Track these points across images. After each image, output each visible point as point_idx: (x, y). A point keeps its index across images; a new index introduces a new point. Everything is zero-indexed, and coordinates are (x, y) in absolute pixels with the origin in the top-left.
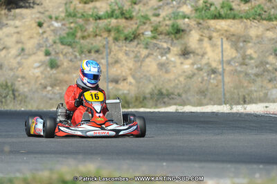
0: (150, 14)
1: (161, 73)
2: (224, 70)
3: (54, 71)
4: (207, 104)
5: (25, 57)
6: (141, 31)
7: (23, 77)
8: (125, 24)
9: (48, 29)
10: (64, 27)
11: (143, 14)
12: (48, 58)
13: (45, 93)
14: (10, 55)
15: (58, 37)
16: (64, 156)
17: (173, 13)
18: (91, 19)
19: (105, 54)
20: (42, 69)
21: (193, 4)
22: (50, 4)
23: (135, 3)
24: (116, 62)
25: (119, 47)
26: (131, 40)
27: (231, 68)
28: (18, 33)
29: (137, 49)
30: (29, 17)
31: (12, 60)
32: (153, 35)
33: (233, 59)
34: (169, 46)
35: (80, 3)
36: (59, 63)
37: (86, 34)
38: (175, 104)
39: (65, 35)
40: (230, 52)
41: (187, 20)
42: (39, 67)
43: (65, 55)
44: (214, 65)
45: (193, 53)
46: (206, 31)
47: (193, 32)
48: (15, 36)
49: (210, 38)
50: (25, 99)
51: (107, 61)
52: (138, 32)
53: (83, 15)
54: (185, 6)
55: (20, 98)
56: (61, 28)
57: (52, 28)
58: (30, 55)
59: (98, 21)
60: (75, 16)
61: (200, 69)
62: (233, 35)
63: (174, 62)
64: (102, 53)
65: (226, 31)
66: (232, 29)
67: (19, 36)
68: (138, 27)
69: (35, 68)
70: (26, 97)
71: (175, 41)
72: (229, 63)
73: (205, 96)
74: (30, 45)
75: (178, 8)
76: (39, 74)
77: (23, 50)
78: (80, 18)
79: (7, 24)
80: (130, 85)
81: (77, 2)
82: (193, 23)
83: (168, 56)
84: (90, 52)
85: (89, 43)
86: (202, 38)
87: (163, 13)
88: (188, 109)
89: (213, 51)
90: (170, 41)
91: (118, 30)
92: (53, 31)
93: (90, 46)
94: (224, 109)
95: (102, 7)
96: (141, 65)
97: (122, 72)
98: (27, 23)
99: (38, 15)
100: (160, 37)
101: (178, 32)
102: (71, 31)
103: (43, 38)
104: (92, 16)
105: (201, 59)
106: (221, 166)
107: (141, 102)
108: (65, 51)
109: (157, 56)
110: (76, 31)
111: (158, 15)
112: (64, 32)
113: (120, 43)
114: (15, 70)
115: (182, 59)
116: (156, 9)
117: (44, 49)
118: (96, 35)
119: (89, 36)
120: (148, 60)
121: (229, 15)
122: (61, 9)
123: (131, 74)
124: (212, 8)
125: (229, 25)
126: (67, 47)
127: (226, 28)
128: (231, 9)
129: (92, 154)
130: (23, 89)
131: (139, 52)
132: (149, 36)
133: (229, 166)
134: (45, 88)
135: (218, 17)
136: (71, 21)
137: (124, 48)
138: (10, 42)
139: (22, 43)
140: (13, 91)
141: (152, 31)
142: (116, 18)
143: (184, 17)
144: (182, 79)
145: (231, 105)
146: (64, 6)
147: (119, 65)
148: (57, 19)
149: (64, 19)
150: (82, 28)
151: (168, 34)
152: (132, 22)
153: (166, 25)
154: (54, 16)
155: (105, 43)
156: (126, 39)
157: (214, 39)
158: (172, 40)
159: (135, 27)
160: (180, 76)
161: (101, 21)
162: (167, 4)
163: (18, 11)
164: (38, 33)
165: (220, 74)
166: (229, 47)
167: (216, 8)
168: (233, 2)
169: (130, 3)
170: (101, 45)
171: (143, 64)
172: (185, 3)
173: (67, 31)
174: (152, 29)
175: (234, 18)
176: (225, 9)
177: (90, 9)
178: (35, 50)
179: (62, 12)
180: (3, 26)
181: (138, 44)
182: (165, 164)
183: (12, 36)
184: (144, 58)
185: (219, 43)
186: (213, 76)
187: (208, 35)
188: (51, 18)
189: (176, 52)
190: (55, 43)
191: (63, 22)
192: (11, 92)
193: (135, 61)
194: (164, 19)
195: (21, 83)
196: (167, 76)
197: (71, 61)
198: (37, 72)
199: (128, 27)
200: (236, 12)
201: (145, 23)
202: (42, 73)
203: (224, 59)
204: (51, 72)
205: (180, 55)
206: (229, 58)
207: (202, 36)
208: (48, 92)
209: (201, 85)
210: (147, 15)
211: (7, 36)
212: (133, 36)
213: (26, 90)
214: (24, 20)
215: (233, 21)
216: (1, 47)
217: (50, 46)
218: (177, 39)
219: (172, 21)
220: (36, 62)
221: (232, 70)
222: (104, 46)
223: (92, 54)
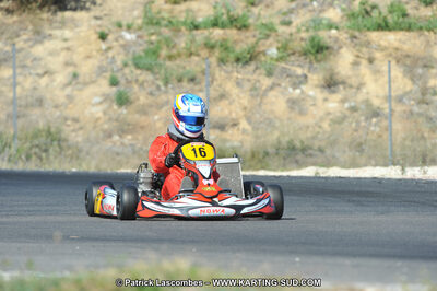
0: (276, 20)
1: (293, 115)
2: (392, 111)
3: (124, 111)
4: (366, 165)
5: (79, 86)
6: (262, 49)
7: (76, 120)
8: (236, 37)
9: (115, 43)
10: (140, 41)
11: (264, 22)
12: (114, 89)
13: (109, 145)
14: (55, 84)
15: (130, 56)
17: (314, 21)
18: (183, 29)
19: (204, 84)
20: (105, 106)
21: (344, 6)
22: (119, 5)
23: (253, 4)
24: (222, 96)
25: (226, 72)
26: (247, 62)
27: (404, 108)
28: (68, 49)
29: (255, 76)
30: (86, 24)
31: (57, 92)
32: (280, 55)
33: (406, 94)
34: (305, 72)
36: (132, 98)
37: (174, 51)
38: (314, 165)
39: (143, 54)
40: (402, 83)
41: (334, 31)
42: (101, 103)
43: (142, 85)
44: (376, 102)
45: (343, 83)
46: (364, 50)
47: (344, 51)
48: (63, 53)
49: (371, 61)
50: (77, 154)
51: (208, 95)
52: (257, 49)
53: (170, 22)
54: (331, 10)
55: (70, 152)
56: (135, 42)
57: (122, 42)
58: (86, 84)
59: (195, 32)
60: (158, 23)
61: (353, 109)
62: (408, 56)
63: (314, 98)
64: (200, 83)
65: (397, 49)
66: (406, 47)
67: (69, 53)
68: (257, 43)
69: (93, 105)
70: (80, 151)
71: (315, 65)
72: (400, 100)
73: (361, 152)
74: (86, 68)
75: (321, 11)
76: (100, 115)
77: (75, 76)
78: (166, 26)
79: (50, 35)
80: (243, 133)
81: (163, 2)
82: (344, 36)
83: (303, 87)
84: (180, 80)
85: (179, 66)
86: (359, 60)
87: (297, 20)
88: (335, 172)
89: (376, 81)
90: (307, 65)
91: (225, 46)
92: (123, 46)
93: (181, 71)
94: (392, 172)
95: (203, 11)
96: (261, 102)
97: (230, 113)
98: (82, 34)
99: (99, 22)
100: (292, 58)
101: (319, 50)
102: (151, 46)
103: (107, 57)
104: (184, 23)
105: (356, 94)
106: (386, 263)
107: (260, 161)
108: (141, 78)
109: (286, 88)
110: (159, 48)
111: (289, 23)
112: (141, 48)
113: (229, 67)
114: (62, 108)
115: (326, 94)
116: (285, 14)
117: (108, 75)
118: (191, 54)
119: (179, 55)
120: (272, 94)
121: (400, 24)
122: (136, 13)
123: (245, 116)
124: (375, 13)
125: (400, 41)
126: (145, 73)
127: (396, 44)
128: (405, 15)
129: (183, 242)
130: (77, 138)
131: (259, 81)
132: (275, 57)
133: (399, 263)
134: (110, 136)
135: (383, 26)
136: (152, 31)
137: (235, 74)
138: (55, 63)
139: (75, 65)
140: (59, 141)
141: (278, 49)
142: (223, 27)
143: (330, 26)
144: (325, 125)
145: (403, 167)
146: (142, 8)
147: (227, 102)
148: (129, 28)
149: (140, 28)
150: (169, 43)
151: (305, 53)
152: (248, 34)
153: (302, 39)
154: (124, 23)
155: (204, 66)
156: (238, 60)
157: (376, 62)
158: (311, 62)
159: (252, 41)
160: (322, 119)
161: (199, 32)
162: (304, 6)
163: (68, 14)
164: (99, 50)
165: (386, 118)
166: (400, 75)
167: (380, 13)
168: (407, 3)
169: (244, 4)
170: (198, 69)
171: (265, 101)
172: (331, 5)
173: (145, 46)
174: (280, 45)
175: (409, 29)
176: (395, 15)
177: (181, 12)
178: (94, 76)
179: (138, 17)
180: (45, 38)
181: (257, 68)
182: (297, 259)
183: (58, 54)
184: (266, 90)
185: (385, 68)
186: (374, 120)
187: (367, 56)
188: (120, 26)
189: (316, 82)
190: (126, 65)
191: (140, 33)
192: (55, 143)
193: (252, 96)
194: (299, 31)
195: (71, 128)
196: (303, 120)
197: (151, 94)
198: (98, 111)
199: (242, 41)
200: (412, 20)
201: (268, 36)
202: (105, 113)
203: (393, 94)
204: (120, 111)
205: (324, 87)
206: (400, 93)
207: (358, 56)
208: (114, 144)
209: (355, 134)
210: (272, 23)
211: (51, 54)
212: (249, 56)
213: (79, 139)
214: (77, 30)
215: (407, 34)
216: (40, 71)
217: (118, 71)
218: (318, 61)
219: (311, 33)
220: (96, 95)
221: (405, 112)
222: (203, 73)
223: (185, 84)
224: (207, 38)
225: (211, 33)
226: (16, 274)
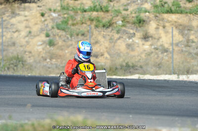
1: (128, 51)
2: (173, 49)
3: (52, 48)
4: (161, 74)
5: (32, 37)
6: (115, 21)
7: (30, 52)
8: (103, 16)
9: (48, 18)
10: (60, 17)
11: (116, 9)
12: (48, 38)
13: (45, 63)
14: (21, 36)
15: (55, 24)
17: (138, 9)
18: (79, 12)
19: (88, 37)
20: (43, 46)
21: (152, 2)
23: (111, 1)
24: (97, 42)
25: (99, 32)
26: (108, 27)
27: (178, 49)
28: (27, 20)
29: (111, 34)
30: (35, 9)
31: (22, 40)
32: (123, 24)
33: (180, 42)
34: (134, 32)
36: (55, 43)
37: (75, 22)
38: (138, 73)
39: (60, 23)
40: (178, 37)
41: (147, 14)
42: (41, 45)
43: (60, 37)
44: (166, 46)
45: (151, 37)
46: (161, 22)
47: (151, 22)
48: (25, 22)
49: (164, 27)
50: (30, 68)
52: (113, 21)
53: (73, 8)
54: (146, 4)
55: (27, 67)
56: (57, 18)
57: (51, 17)
58: (35, 36)
59: (84, 13)
60: (68, 9)
61: (156, 49)
62: (181, 25)
63: (138, 44)
64: (86, 36)
65: (176, 22)
66: (180, 21)
67: (27, 22)
68: (112, 18)
69: (38, 46)
70: (32, 66)
71: (139, 29)
72: (177, 45)
73: (160, 68)
74: (35, 29)
75: (142, 4)
76: (41, 50)
77: (30, 32)
78: (71, 10)
79: (19, 14)
80: (106, 59)
82: (152, 16)
83: (133, 39)
84: (78, 35)
85: (77, 28)
87: (131, 9)
88: (147, 77)
89: (166, 36)
90: (135, 29)
91: (98, 20)
92: (52, 19)
93: (78, 30)
94: (173, 77)
95: (87, 3)
96: (114, 45)
97: (100, 50)
98: (33, 14)
100: (128, 25)
102: (64, 20)
103: (44, 24)
104: (80, 9)
105: (157, 42)
107: (114, 72)
108: (60, 34)
109: (125, 39)
110: (68, 20)
111: (127, 10)
112: (60, 20)
113: (100, 29)
114: (24, 47)
115: (143, 42)
116: (125, 6)
117: (45, 32)
118: (83, 23)
119: (77, 23)
120: (119, 41)
121: (177, 11)
122: (58, 4)
123: (107, 51)
124: (166, 6)
125: (177, 18)
126: (61, 31)
127: (175, 20)
128: (179, 7)
129: (79, 108)
131: (113, 36)
132: (121, 24)
134: (46, 60)
135: (170, 11)
136: (65, 12)
137: (103, 32)
138: (21, 26)
139: (30, 27)
140: (22, 61)
141: (122, 21)
142: (97, 11)
144: (143, 56)
145: (178, 75)
147: (99, 45)
148: (55, 11)
149: (59, 11)
150: (72, 18)
151: (134, 23)
152: (108, 14)
153: (133, 17)
154: (52, 9)
155: (89, 28)
156: (104, 26)
157: (166, 28)
158: (137, 28)
159: (110, 18)
160: (142, 53)
161: (86, 13)
162: (134, 2)
163: (27, 5)
165: (171, 53)
166: (177, 34)
167: (168, 5)
168: (181, 1)
169: (107, 1)
170: (86, 30)
171: (116, 44)
172: (146, 2)
173: (62, 19)
174: (123, 19)
175: (181, 13)
176: (175, 6)
177: (79, 4)
178: (39, 32)
179: (59, 6)
180: (16, 15)
181: (112, 30)
182: (131, 116)
183: (22, 22)
184: (116, 40)
185: (171, 30)
186: (165, 54)
187: (162, 25)
188: (50, 10)
189: (139, 36)
190: (53, 28)
191: (59, 13)
192: (21, 63)
193: (110, 42)
194: (131, 13)
195: (28, 56)
196: (133, 53)
197: (64, 41)
198: (40, 48)
199: (105, 17)
200: (183, 9)
201: (117, 16)
202: (43, 49)
203: (174, 42)
204: (50, 48)
205: (142, 38)
206: (177, 42)
207: (158, 25)
208: (48, 62)
209: (157, 60)
210: (119, 10)
211: (19, 22)
212: (109, 24)
213: (31, 61)
214: (31, 12)
215: (181, 15)
216: (14, 30)
217: (49, 30)
218: (140, 27)
219: (137, 14)
220: (39, 41)
221: (179, 50)
222: (88, 31)
223: (80, 36)
224: (90, 16)
225: (91, 14)
226: (4, 121)
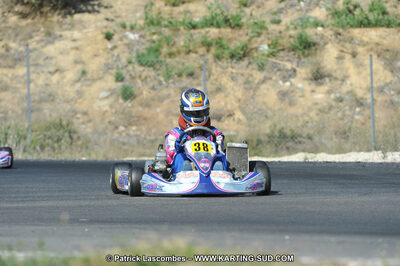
0: (267, 19)
1: (282, 105)
2: (373, 100)
3: (129, 104)
4: (350, 151)
5: (88, 83)
6: (255, 45)
7: (85, 113)
8: (230, 36)
9: (120, 43)
10: (143, 40)
11: (256, 21)
12: (120, 84)
13: (116, 135)
14: (65, 80)
15: (134, 55)
16: (142, 226)
17: (301, 19)
18: (182, 28)
19: (202, 79)
20: (111, 100)
21: (329, 6)
22: (123, 7)
23: (245, 5)
24: (219, 90)
25: (222, 68)
26: (240, 58)
27: (384, 98)
28: (77, 48)
29: (248, 71)
30: (93, 26)
31: (68, 88)
32: (271, 51)
33: (387, 84)
34: (294, 66)
35: (166, 5)
36: (136, 93)
37: (174, 49)
38: (304, 151)
39: (145, 52)
40: (383, 75)
41: (320, 29)
42: (107, 97)
43: (144, 80)
44: (360, 93)
45: (329, 76)
46: (348, 45)
47: (329, 46)
48: (73, 53)
49: (354, 55)
50: (86, 145)
51: (205, 88)
52: (250, 46)
53: (170, 22)
54: (317, 8)
55: (80, 143)
56: (138, 42)
57: (125, 41)
58: (94, 80)
59: (192, 31)
60: (159, 24)
61: (339, 100)
62: (388, 50)
63: (302, 90)
64: (197, 78)
65: (377, 44)
66: (386, 42)
67: (78, 52)
68: (249, 40)
69: (101, 99)
70: (89, 141)
71: (303, 60)
72: (381, 90)
73: (347, 138)
74: (93, 66)
75: (307, 11)
76: (107, 108)
77: (84, 73)
78: (166, 26)
79: (61, 36)
80: (238, 123)
81: (163, 4)
82: (329, 33)
83: (293, 80)
84: (180, 75)
85: (178, 63)
86: (343, 54)
87: (286, 20)
88: (322, 157)
89: (359, 73)
90: (296, 60)
91: (220, 44)
92: (127, 45)
93: (180, 66)
94: (375, 157)
95: (198, 11)
96: (254, 94)
97: (226, 104)
98: (90, 35)
99: (105, 23)
100: (282, 54)
101: (306, 46)
102: (153, 45)
103: (113, 56)
104: (183, 23)
105: (341, 84)
106: (368, 240)
107: (254, 148)
108: (144, 75)
109: (276, 81)
110: (160, 46)
111: (278, 22)
112: (144, 47)
113: (224, 63)
114: (73, 103)
115: (313, 86)
116: (275, 13)
117: (114, 71)
118: (189, 52)
119: (179, 52)
120: (264, 86)
121: (380, 21)
122: (138, 15)
123: (239, 107)
124: (357, 12)
125: (380, 36)
126: (147, 69)
127: (377, 40)
128: (384, 13)
129: (182, 223)
130: (85, 129)
131: (251, 75)
132: (266, 52)
133: (380, 240)
134: (117, 128)
135: (365, 24)
136: (154, 31)
137: (230, 69)
138: (65, 61)
139: (83, 63)
140: (70, 132)
141: (269, 45)
142: (218, 26)
143: (316, 24)
144: (313, 114)
145: (384, 152)
146: (142, 10)
147: (223, 95)
148: (132, 28)
149: (142, 28)
150: (169, 42)
151: (294, 49)
152: (241, 32)
153: (291, 37)
154: (128, 24)
155: (202, 62)
156: (232, 56)
157: (358, 56)
158: (299, 57)
159: (245, 39)
160: (310, 109)
161: (197, 31)
162: (292, 6)
163: (77, 16)
165: (369, 108)
166: (381, 68)
167: (362, 11)
168: (386, 2)
169: (237, 5)
170: (196, 65)
171: (257, 93)
172: (317, 5)
173: (148, 45)
174: (270, 42)
175: (389, 25)
176: (376, 13)
177: (180, 13)
178: (101, 73)
179: (140, 18)
180: (56, 38)
181: (250, 63)
182: (287, 237)
183: (68, 53)
184: (258, 83)
185: (367, 62)
186: (358, 109)
187: (350, 51)
188: (124, 27)
189: (304, 76)
190: (130, 62)
191: (142, 33)
192: (67, 134)
193: (246, 89)
194: (288, 28)
195: (81, 121)
196: (292, 110)
197: (153, 88)
198: (105, 105)
199: (236, 39)
200: (391, 18)
201: (259, 35)
202: (111, 106)
203: (375, 85)
204: (125, 104)
205: (311, 79)
206: (382, 84)
207: (342, 51)
208: (120, 133)
209: (341, 122)
210: (263, 22)
211: (61, 53)
212: (242, 52)
213: (89, 130)
214: (85, 31)
215: (387, 30)
216: (52, 69)
217: (123, 68)
218: (306, 56)
219: (299, 31)
220: (103, 90)
221: (386, 101)
222: (201, 68)
223: (184, 78)
224: (204, 37)
225: (207, 32)
226: (30, 254)
